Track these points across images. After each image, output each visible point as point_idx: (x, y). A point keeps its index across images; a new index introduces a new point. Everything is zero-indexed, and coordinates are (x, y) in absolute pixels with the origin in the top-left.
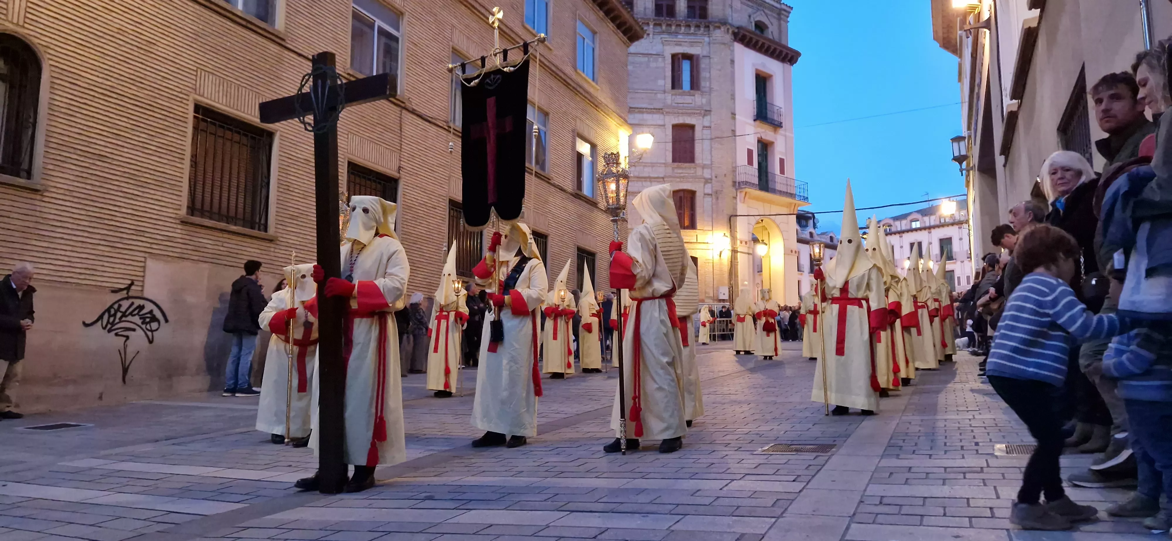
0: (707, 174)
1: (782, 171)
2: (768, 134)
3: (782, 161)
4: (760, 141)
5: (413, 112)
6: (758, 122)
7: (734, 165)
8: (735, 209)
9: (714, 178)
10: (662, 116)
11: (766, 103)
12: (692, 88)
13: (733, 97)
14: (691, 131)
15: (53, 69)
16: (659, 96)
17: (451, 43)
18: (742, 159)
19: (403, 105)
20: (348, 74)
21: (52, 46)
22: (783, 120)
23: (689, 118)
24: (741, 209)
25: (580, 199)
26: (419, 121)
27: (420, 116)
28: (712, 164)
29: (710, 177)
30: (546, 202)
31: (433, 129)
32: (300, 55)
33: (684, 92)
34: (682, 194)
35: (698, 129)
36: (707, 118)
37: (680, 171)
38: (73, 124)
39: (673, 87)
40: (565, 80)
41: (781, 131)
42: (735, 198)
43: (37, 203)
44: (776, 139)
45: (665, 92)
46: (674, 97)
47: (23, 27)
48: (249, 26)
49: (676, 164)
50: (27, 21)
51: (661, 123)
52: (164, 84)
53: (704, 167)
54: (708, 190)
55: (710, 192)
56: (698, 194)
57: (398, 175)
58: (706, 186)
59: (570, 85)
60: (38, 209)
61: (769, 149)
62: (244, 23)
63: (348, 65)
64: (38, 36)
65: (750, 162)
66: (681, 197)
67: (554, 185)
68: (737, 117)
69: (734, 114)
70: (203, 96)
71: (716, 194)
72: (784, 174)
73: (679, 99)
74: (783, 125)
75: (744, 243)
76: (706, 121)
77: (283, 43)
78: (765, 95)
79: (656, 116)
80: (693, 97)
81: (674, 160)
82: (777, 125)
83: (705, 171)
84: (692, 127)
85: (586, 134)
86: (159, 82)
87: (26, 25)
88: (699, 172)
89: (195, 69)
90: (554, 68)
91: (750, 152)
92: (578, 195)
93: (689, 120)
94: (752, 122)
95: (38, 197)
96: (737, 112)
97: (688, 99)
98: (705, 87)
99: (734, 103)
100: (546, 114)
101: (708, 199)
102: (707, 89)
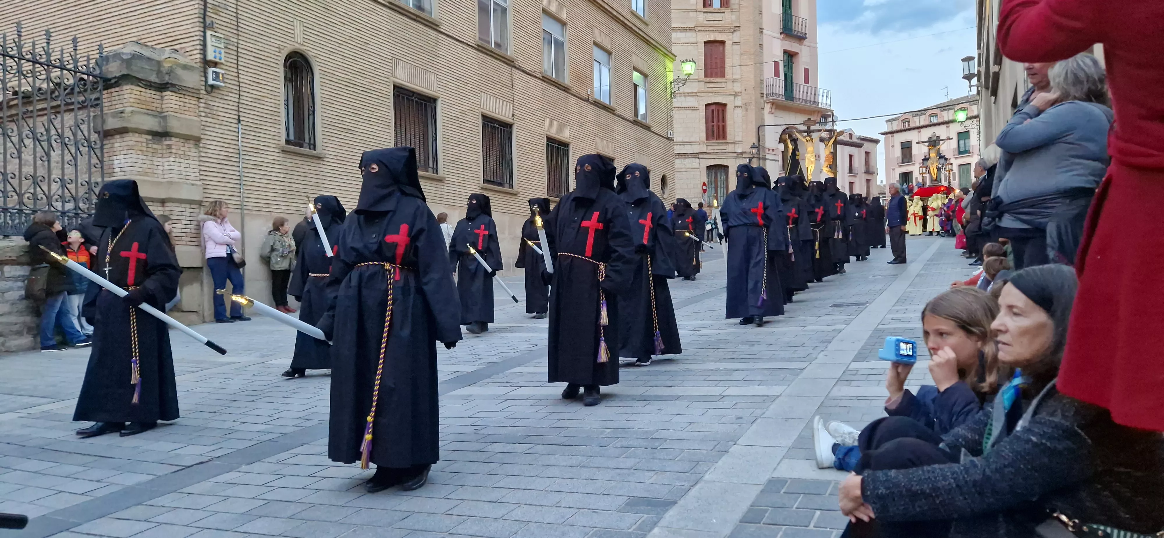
0: (737, 87)
1: (807, 81)
2: (793, 46)
3: (806, 71)
4: (785, 52)
5: (519, 69)
6: (782, 35)
7: (762, 78)
8: (763, 119)
9: (743, 91)
10: (694, 34)
11: (791, 15)
12: (722, 5)
13: (761, 13)
14: (721, 48)
15: (321, 72)
16: (691, 14)
17: (541, 6)
18: (769, 71)
19: (513, 64)
20: (478, 45)
21: (318, 56)
22: (807, 31)
23: (720, 35)
24: (769, 119)
25: (637, 125)
26: (524, 75)
27: (524, 71)
28: (741, 78)
29: (740, 90)
30: (613, 130)
31: (533, 80)
32: (448, 36)
33: (715, 10)
34: (714, 107)
35: (728, 45)
36: (737, 34)
37: (712, 85)
38: (333, 109)
39: (704, 6)
40: (623, 22)
41: (806, 42)
42: (763, 109)
43: (321, 166)
44: (801, 51)
45: (697, 11)
46: (705, 14)
47: (303, 45)
48: (418, 19)
49: (708, 79)
50: (305, 40)
51: (694, 40)
52: (376, 73)
53: (734, 81)
54: (739, 103)
55: (740, 105)
56: (728, 107)
57: (512, 121)
58: (736, 99)
59: (626, 24)
60: (322, 170)
61: (794, 60)
62: (415, 17)
63: (477, 39)
64: (311, 49)
65: (777, 74)
66: (713, 110)
67: (619, 116)
68: (764, 31)
69: (761, 30)
70: (396, 78)
71: (746, 106)
72: (808, 83)
73: (710, 17)
74: (808, 36)
75: (771, 151)
76: (736, 37)
77: (438, 29)
78: (790, 8)
79: (689, 34)
80: (723, 14)
81: (706, 76)
82: (801, 38)
83: (735, 84)
84: (723, 43)
85: (640, 66)
86: (373, 72)
87: (305, 44)
88: (729, 85)
89: (391, 58)
90: (615, 13)
91: (776, 64)
92: (636, 123)
93: (719, 37)
94: (778, 35)
95: (322, 162)
96: (764, 27)
97: (718, 16)
98: (734, 4)
99: (762, 18)
100: (610, 53)
101: (739, 111)
102: (736, 7)
